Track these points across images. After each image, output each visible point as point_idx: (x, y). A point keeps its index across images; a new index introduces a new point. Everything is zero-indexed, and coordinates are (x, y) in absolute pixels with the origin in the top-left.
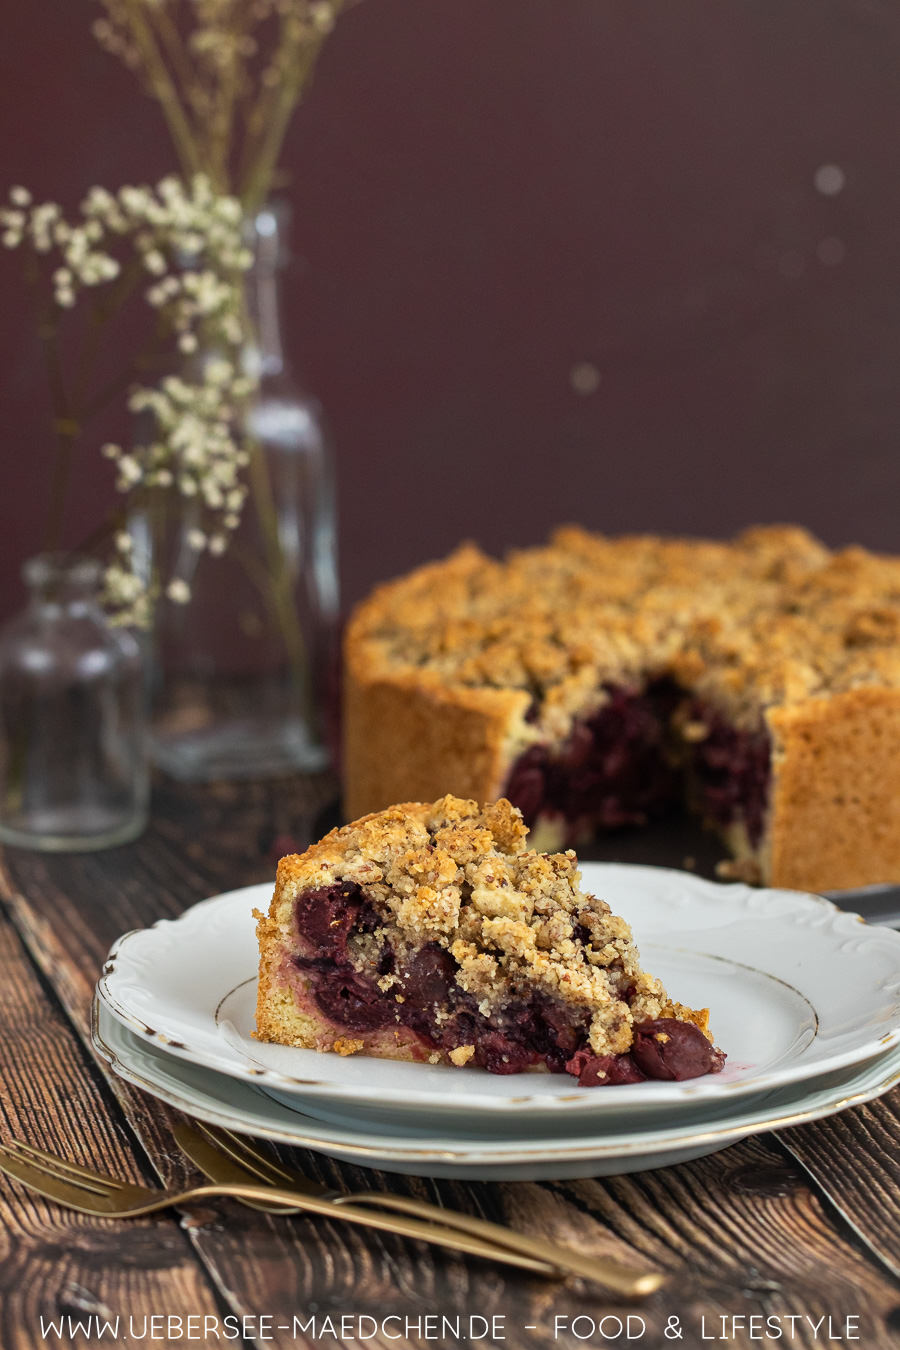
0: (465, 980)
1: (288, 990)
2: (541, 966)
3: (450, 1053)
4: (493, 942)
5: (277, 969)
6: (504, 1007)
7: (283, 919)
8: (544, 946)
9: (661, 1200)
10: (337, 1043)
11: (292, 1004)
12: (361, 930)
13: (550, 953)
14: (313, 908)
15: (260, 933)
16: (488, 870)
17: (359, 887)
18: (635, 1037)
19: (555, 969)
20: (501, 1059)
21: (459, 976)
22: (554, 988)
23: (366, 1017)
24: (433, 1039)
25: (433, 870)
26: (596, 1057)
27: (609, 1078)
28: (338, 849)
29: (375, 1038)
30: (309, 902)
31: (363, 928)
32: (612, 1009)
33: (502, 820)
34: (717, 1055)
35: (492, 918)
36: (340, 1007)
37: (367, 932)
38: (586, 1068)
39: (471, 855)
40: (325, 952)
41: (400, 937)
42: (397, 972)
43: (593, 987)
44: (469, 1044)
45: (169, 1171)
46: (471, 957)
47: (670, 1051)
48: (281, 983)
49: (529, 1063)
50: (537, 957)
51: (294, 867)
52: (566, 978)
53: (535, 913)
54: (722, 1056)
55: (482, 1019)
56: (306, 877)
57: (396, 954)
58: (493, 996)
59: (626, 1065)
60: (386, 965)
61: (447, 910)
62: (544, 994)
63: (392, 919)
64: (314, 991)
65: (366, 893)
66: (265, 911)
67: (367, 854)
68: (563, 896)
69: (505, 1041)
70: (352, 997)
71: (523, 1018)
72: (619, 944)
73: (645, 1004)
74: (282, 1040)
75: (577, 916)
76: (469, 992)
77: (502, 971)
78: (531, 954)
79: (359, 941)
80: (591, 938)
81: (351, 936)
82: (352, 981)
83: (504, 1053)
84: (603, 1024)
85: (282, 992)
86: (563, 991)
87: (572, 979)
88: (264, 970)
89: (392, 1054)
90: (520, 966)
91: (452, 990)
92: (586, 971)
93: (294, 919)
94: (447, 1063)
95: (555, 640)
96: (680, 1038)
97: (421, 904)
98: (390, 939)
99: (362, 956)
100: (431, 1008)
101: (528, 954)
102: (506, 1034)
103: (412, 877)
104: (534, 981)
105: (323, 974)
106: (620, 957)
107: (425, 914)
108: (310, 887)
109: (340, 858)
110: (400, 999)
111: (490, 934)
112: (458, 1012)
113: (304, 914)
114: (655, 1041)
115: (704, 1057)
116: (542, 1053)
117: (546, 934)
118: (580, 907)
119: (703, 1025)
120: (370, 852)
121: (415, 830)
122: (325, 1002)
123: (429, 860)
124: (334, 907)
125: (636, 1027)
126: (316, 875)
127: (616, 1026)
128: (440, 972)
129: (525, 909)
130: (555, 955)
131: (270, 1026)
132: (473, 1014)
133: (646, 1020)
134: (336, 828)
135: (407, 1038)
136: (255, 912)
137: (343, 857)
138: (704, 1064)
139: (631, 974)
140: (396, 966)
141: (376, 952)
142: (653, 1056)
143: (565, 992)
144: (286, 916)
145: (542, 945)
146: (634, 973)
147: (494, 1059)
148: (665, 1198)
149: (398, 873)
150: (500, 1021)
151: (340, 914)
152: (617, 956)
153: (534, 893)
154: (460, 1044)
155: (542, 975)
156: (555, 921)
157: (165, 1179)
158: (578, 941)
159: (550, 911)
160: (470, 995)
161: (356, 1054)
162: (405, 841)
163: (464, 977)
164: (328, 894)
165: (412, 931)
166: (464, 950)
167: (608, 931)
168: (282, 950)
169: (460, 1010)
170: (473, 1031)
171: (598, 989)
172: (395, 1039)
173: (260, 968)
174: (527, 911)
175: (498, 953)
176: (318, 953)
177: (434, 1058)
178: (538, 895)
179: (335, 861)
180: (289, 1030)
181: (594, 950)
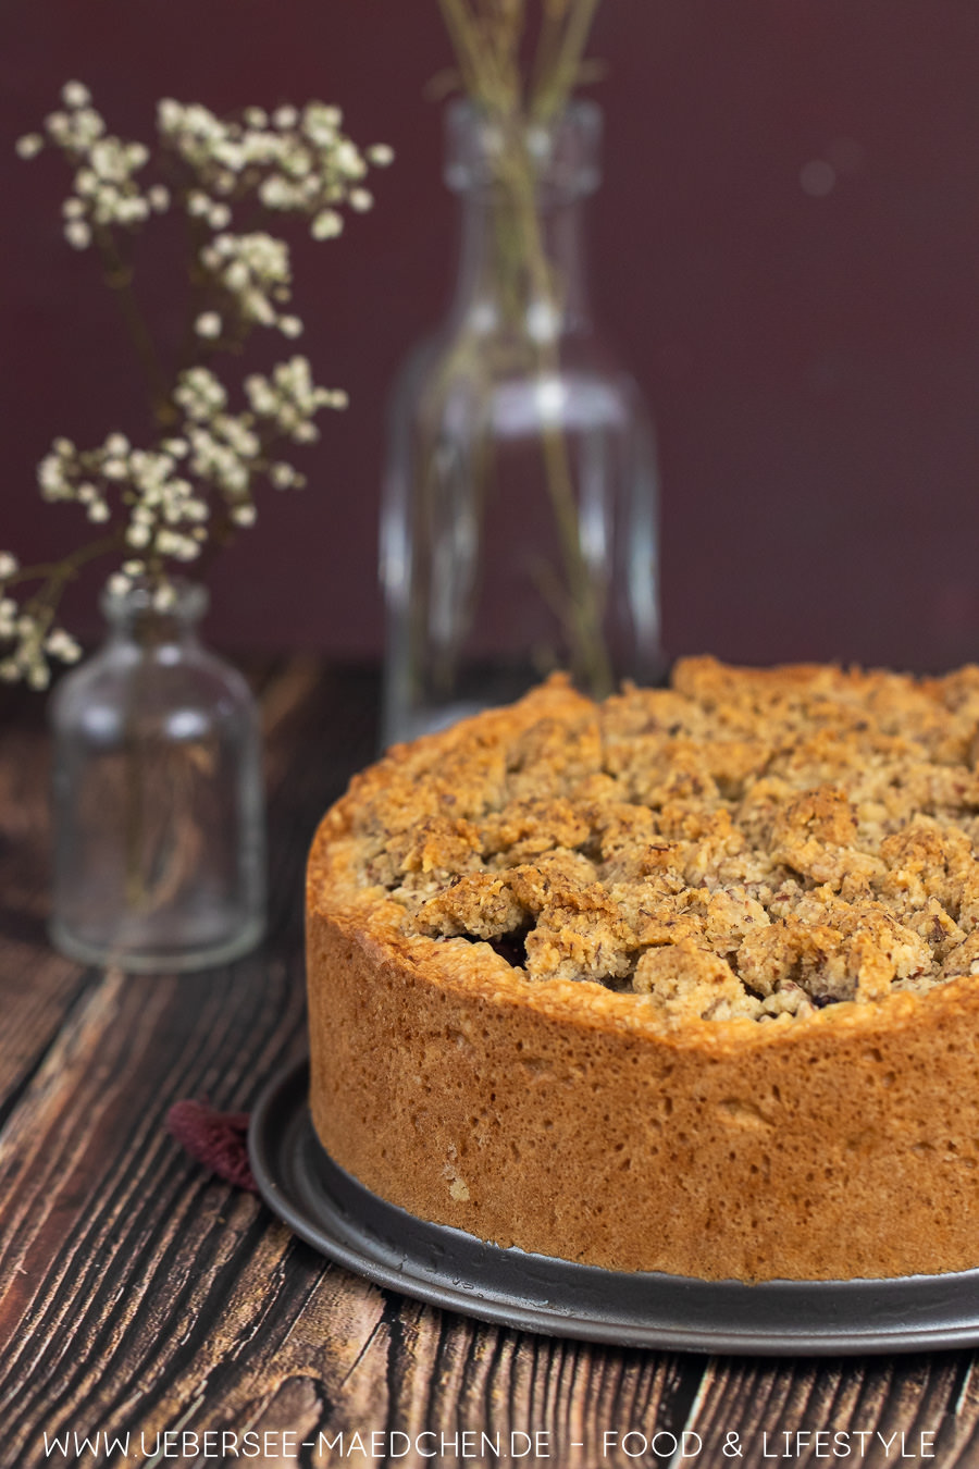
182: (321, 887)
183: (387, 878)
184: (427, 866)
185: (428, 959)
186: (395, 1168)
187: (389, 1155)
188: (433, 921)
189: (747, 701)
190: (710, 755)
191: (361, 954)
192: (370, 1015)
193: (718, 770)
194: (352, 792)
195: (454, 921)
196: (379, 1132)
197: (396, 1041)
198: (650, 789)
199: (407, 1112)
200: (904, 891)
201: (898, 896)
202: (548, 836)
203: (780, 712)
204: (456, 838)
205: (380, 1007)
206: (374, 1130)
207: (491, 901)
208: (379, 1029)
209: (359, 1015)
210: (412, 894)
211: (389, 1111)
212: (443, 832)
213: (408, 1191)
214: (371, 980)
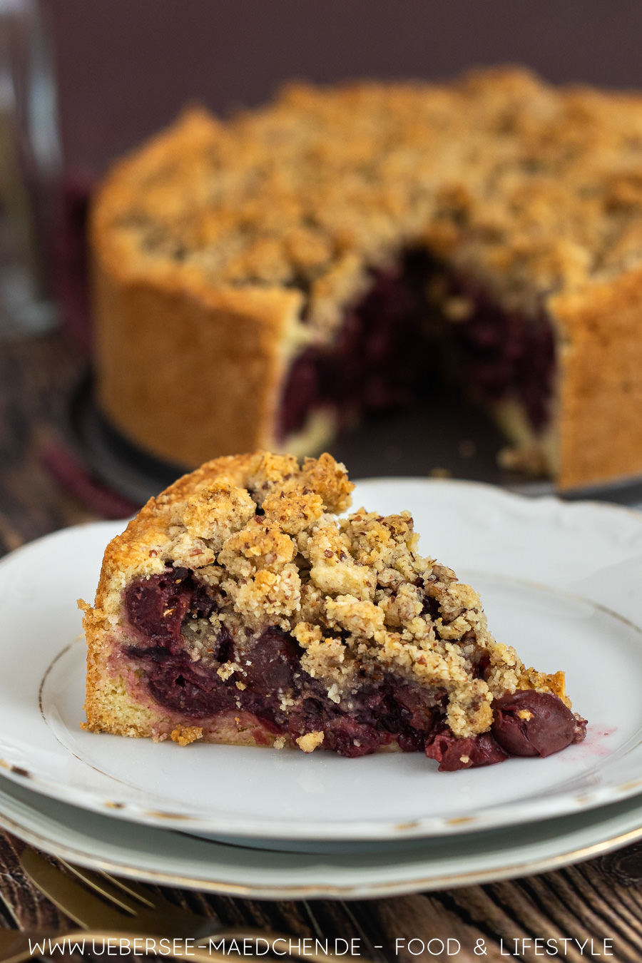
0: (311, 665)
1: (119, 679)
2: (392, 648)
3: (297, 740)
4: (338, 624)
5: (106, 659)
6: (355, 692)
7: (111, 610)
8: (395, 626)
9: (547, 902)
10: (175, 732)
11: (123, 694)
12: (195, 616)
13: (401, 633)
14: (143, 597)
15: (87, 625)
16: (326, 544)
17: (190, 572)
18: (495, 715)
19: (408, 651)
20: (352, 743)
21: (304, 661)
22: (408, 669)
23: (204, 704)
24: (278, 726)
25: (271, 552)
26: (457, 740)
27: (472, 763)
28: (161, 525)
29: (214, 723)
30: (139, 591)
31: (198, 614)
32: (471, 688)
33: (328, 480)
34: (579, 724)
35: (334, 595)
36: (176, 695)
37: (202, 618)
38: (447, 753)
39: (302, 524)
40: (158, 642)
41: (238, 622)
42: (238, 659)
43: (450, 668)
44: (317, 729)
45: (16, 897)
46: (318, 642)
47: (534, 727)
48: (111, 674)
49: (381, 743)
50: (388, 640)
51: (121, 556)
52: (421, 661)
53: (379, 587)
54: (582, 724)
55: (330, 703)
56: (135, 565)
57: (236, 640)
58: (342, 680)
59: (487, 745)
60: (225, 651)
61: (289, 593)
62: (397, 677)
63: (228, 604)
64: (147, 680)
65: (199, 578)
66: (91, 600)
67: (194, 531)
68: (404, 563)
69: (355, 726)
70: (188, 685)
71: (375, 702)
72: (470, 615)
73: (502, 676)
74: (114, 730)
75: (423, 587)
76: (317, 677)
77: (350, 654)
78: (380, 635)
79: (194, 628)
80: (440, 610)
81: (185, 623)
82: (189, 671)
83: (356, 738)
84: (462, 704)
85: (112, 682)
86: (417, 673)
87: (428, 660)
88: (93, 662)
89: (233, 739)
90: (369, 647)
91: (297, 676)
92: (440, 649)
93: (123, 608)
94: (293, 747)
95: (311, 222)
96: (543, 713)
97: (260, 588)
98: (227, 625)
99: (198, 643)
100: (275, 694)
101: (378, 636)
102: (356, 718)
103: (247, 559)
104: (386, 664)
105: (158, 664)
106: (472, 629)
107: (265, 599)
108: (140, 575)
109: (165, 537)
110: (241, 686)
111: (336, 615)
112: (305, 697)
113: (134, 603)
114: (517, 719)
115: (567, 730)
116: (393, 733)
117: (395, 612)
118: (425, 577)
119: (559, 690)
120: (198, 530)
121: (241, 501)
122: (159, 691)
123: (265, 542)
124: (166, 594)
125: (494, 704)
126: (145, 564)
127: (474, 705)
128: (284, 658)
129: (368, 584)
130: (406, 635)
131: (101, 717)
132: (321, 700)
133: (505, 695)
134: (153, 498)
135: (249, 723)
136: (81, 603)
137: (167, 534)
138: (567, 736)
139: (484, 646)
140: (236, 653)
141: (213, 638)
142: (516, 733)
143: (419, 674)
144: (114, 606)
145: (390, 623)
146: (486, 644)
147: (345, 743)
148: (549, 898)
149: (231, 554)
150: (351, 706)
151: (173, 601)
152: (469, 628)
153: (376, 565)
154: (308, 730)
155: (394, 658)
156: (404, 598)
157: (15, 910)
158: (428, 617)
159: (394, 583)
160: (318, 680)
161: (197, 742)
162: (232, 514)
163: (310, 663)
164: (158, 583)
165: (251, 616)
166: (308, 635)
167: (458, 602)
168: (112, 641)
169: (306, 695)
170: (321, 716)
171: (455, 670)
172: (235, 725)
173: (89, 658)
174: (370, 586)
175: (344, 635)
176: (152, 643)
177: (279, 743)
178: (380, 566)
179: (159, 541)
180: (121, 720)
181: (445, 623)
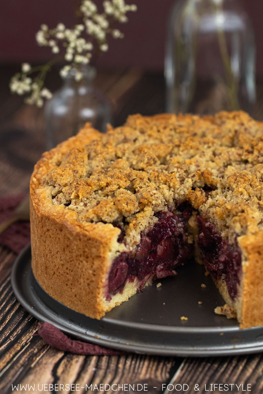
182: (39, 205)
183: (64, 201)
184: (81, 197)
185: (92, 231)
186: (81, 301)
187: (78, 296)
188: (91, 217)
189: (155, 128)
190: (153, 149)
191: (67, 229)
192: (70, 250)
193: (157, 154)
194: (35, 170)
195: (98, 216)
196: (74, 289)
197: (81, 259)
198: (137, 163)
199: (86, 283)
200: (241, 194)
201: (239, 196)
202: (117, 184)
203: (167, 131)
204: (88, 187)
205: (75, 247)
206: (71, 289)
207: (110, 210)
208: (74, 254)
209: (66, 250)
210: (76, 206)
211: (78, 281)
212: (83, 185)
213: (86, 309)
214: (71, 238)
